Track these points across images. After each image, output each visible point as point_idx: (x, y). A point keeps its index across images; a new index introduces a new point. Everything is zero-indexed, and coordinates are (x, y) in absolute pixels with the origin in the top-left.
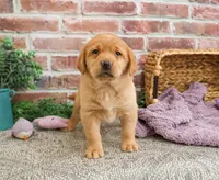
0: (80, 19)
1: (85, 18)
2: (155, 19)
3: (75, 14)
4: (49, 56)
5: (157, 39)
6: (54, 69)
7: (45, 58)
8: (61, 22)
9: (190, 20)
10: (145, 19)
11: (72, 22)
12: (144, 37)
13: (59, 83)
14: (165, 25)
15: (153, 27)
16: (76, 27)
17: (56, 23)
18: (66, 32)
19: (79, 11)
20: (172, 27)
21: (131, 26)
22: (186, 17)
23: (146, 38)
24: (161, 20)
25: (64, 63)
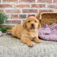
0: (19, 4)
1: (20, 4)
2: (41, 4)
3: (17, 2)
4: (10, 14)
5: (42, 10)
6: (11, 18)
7: (9, 15)
8: (13, 5)
9: (52, 4)
10: (38, 4)
11: (16, 5)
12: (38, 9)
13: (13, 22)
14: (44, 5)
15: (41, 6)
16: (18, 6)
17: (12, 5)
18: (15, 8)
19: (19, 2)
20: (47, 6)
21: (34, 6)
22: (51, 3)
23: (39, 9)
24: (43, 4)
25: (14, 16)
